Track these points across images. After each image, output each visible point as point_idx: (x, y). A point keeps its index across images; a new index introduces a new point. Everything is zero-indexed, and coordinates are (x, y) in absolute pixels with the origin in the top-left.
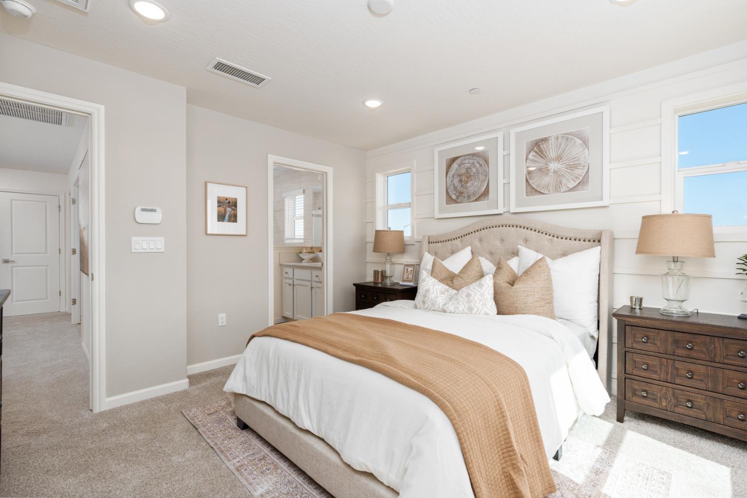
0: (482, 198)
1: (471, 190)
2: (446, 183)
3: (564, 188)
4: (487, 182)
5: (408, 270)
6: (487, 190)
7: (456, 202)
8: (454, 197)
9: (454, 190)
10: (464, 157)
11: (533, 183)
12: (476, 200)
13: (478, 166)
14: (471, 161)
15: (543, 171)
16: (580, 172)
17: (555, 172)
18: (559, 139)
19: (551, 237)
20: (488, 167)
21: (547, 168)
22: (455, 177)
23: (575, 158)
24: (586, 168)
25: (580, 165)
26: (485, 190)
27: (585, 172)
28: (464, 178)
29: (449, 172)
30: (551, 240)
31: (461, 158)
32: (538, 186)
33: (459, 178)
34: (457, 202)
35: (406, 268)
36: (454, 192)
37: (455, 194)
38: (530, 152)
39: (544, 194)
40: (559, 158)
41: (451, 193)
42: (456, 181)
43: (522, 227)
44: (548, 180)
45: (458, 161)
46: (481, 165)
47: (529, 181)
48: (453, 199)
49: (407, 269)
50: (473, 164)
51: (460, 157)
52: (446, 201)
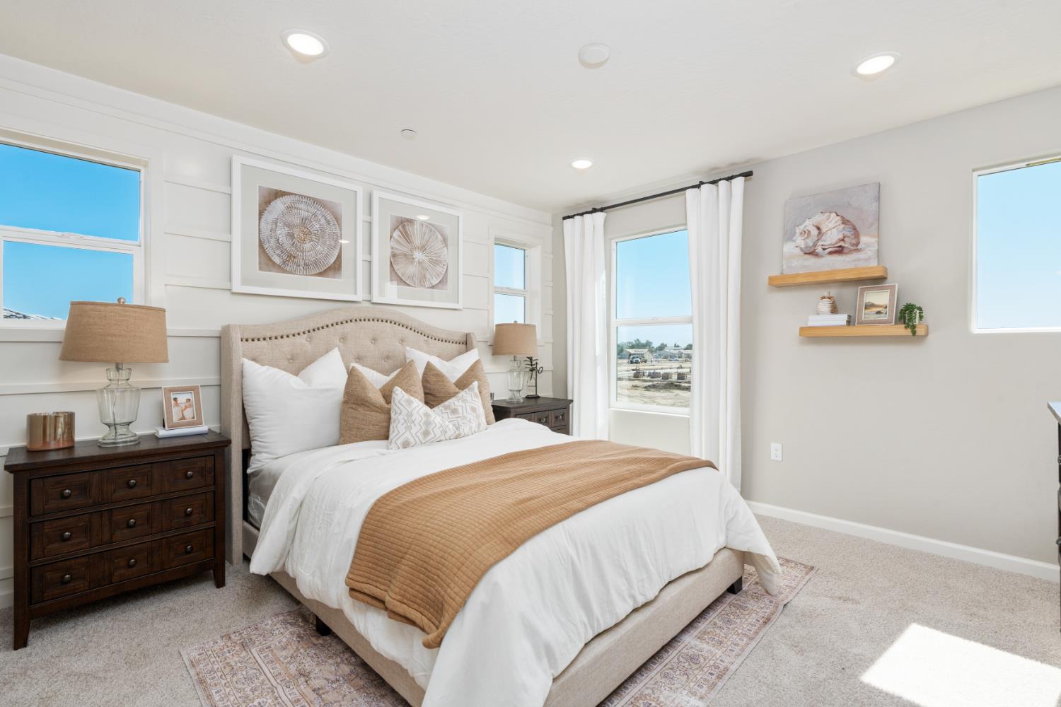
0: (331, 273)
1: (311, 256)
2: (259, 229)
3: (427, 284)
4: (338, 251)
5: (179, 401)
6: (338, 263)
7: (280, 269)
8: (277, 260)
9: (278, 248)
10: (297, 198)
11: (398, 270)
12: (320, 274)
13: (323, 221)
14: (312, 210)
15: (409, 258)
16: (441, 270)
17: (420, 263)
18: (424, 228)
19: (426, 338)
20: (341, 230)
21: (412, 255)
22: (280, 225)
23: (437, 254)
24: (446, 267)
25: (441, 262)
26: (334, 262)
27: (445, 270)
28: (296, 232)
29: (266, 212)
30: (426, 341)
31: (292, 198)
32: (403, 275)
33: (287, 229)
34: (285, 271)
35: (173, 397)
36: (278, 252)
37: (279, 256)
38: (395, 230)
39: (409, 285)
40: (423, 248)
41: (269, 251)
42: (281, 233)
43: (397, 324)
44: (412, 269)
45: (287, 199)
46: (329, 223)
47: (394, 266)
48: (274, 263)
49: (175, 399)
50: (314, 214)
51: (289, 194)
52: (260, 263)
